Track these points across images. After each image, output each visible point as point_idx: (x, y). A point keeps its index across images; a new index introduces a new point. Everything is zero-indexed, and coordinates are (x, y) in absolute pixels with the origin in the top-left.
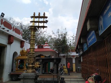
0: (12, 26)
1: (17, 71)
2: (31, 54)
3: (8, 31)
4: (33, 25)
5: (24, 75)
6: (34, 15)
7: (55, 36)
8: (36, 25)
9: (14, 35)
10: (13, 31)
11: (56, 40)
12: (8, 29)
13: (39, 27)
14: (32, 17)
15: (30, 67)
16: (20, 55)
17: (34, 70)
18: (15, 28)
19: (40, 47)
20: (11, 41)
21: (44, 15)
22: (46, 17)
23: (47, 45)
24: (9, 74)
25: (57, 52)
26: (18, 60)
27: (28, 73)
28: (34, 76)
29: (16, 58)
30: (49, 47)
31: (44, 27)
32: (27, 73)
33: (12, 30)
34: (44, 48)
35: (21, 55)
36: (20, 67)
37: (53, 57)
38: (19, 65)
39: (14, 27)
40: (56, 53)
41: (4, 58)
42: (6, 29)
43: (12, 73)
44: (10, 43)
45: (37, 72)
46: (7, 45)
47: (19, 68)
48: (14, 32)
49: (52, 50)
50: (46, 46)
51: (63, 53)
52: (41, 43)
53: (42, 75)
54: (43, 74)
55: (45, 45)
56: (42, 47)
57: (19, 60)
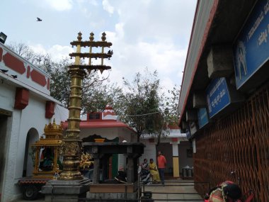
0: (26, 66)
1: (36, 174)
2: (72, 134)
3: (15, 77)
4: (77, 64)
5: (53, 185)
6: (80, 38)
7: (130, 90)
8: (83, 64)
9: (30, 88)
10: (28, 77)
12: (15, 73)
13: (90, 68)
14: (73, 44)
15: (68, 166)
16: (44, 137)
17: (79, 173)
18: (31, 70)
19: (94, 116)
20: (22, 102)
21: (104, 38)
22: (109, 45)
23: (111, 111)
24: (16, 182)
25: (134, 129)
26: (39, 148)
27: (64, 179)
28: (77, 188)
29: (33, 143)
30: (115, 117)
31: (102, 68)
32: (61, 181)
33: (25, 74)
34: (103, 118)
35: (47, 136)
36: (45, 165)
37: (125, 141)
38: (42, 160)
39: (29, 67)
40: (133, 131)
41: (6, 144)
42: (11, 72)
43: (25, 181)
44: (20, 106)
45: (85, 178)
46: (11, 113)
47: (41, 167)
48: (30, 79)
49: (121, 124)
50: (108, 113)
51: (150, 132)
52: (97, 107)
53: (98, 184)
54: (100, 182)
55: (106, 111)
56: (98, 117)
57: (42, 150)
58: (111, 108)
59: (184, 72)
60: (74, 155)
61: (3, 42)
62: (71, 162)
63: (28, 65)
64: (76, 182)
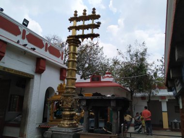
0: (44, 43)
1: (52, 121)
2: (69, 90)
6: (76, 15)
9: (46, 58)
10: (46, 50)
11: (125, 67)
13: (84, 37)
14: (71, 20)
15: (66, 116)
16: (58, 93)
17: (75, 122)
18: (49, 46)
19: (96, 78)
20: (41, 68)
21: (94, 12)
23: (110, 75)
24: (38, 126)
25: (128, 89)
28: (71, 135)
30: (111, 79)
31: (93, 36)
33: (44, 48)
39: (47, 44)
43: (44, 126)
44: (40, 71)
46: (33, 76)
48: (48, 52)
49: (117, 84)
53: (87, 133)
55: (106, 75)
56: (99, 79)
57: (56, 102)
58: (109, 74)
59: (166, 33)
60: (70, 107)
61: (27, 26)
62: (68, 113)
63: (46, 42)
64: (70, 130)
